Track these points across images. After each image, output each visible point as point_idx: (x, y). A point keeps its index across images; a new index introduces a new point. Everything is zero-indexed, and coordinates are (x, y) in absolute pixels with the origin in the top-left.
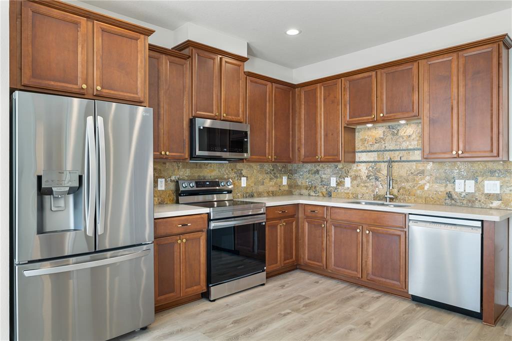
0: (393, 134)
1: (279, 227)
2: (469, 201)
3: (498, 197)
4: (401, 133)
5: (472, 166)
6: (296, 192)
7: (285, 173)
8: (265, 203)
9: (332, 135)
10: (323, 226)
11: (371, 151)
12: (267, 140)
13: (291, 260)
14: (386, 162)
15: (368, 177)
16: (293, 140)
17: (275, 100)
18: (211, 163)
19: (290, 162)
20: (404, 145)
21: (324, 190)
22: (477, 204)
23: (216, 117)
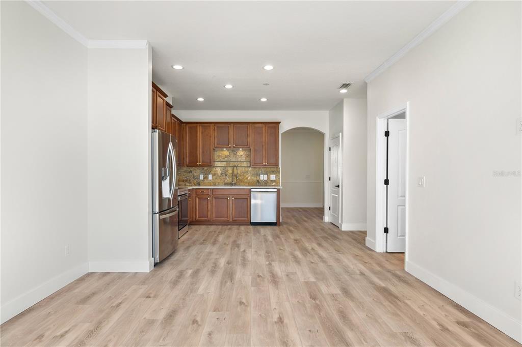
0: (234, 154)
2: (265, 183)
3: (274, 181)
4: (238, 154)
5: (267, 169)
8: (188, 188)
10: (208, 199)
11: (223, 162)
14: (231, 167)
15: (221, 174)
20: (239, 159)
21: (196, 182)
22: (268, 184)
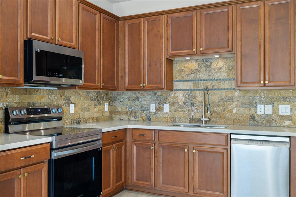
0: (207, 66)
1: (111, 152)
2: (268, 121)
3: (288, 118)
4: (214, 65)
5: (269, 94)
6: (116, 117)
7: (107, 100)
8: (101, 130)
9: (156, 65)
10: (152, 148)
11: (187, 81)
12: (97, 67)
13: (121, 182)
14: (201, 90)
15: (185, 103)
16: (117, 69)
17: (103, 30)
18: (41, 89)
19: (114, 90)
20: (216, 76)
21: (144, 115)
22: (274, 124)
23: (51, 41)
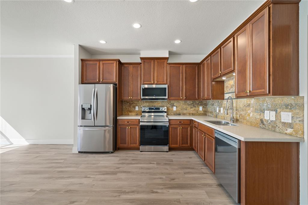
1: (178, 129)
2: (273, 126)
5: (274, 101)
7: (201, 105)
11: (229, 93)
12: (181, 90)
13: (187, 145)
19: (196, 100)
21: (215, 114)
22: (277, 130)
